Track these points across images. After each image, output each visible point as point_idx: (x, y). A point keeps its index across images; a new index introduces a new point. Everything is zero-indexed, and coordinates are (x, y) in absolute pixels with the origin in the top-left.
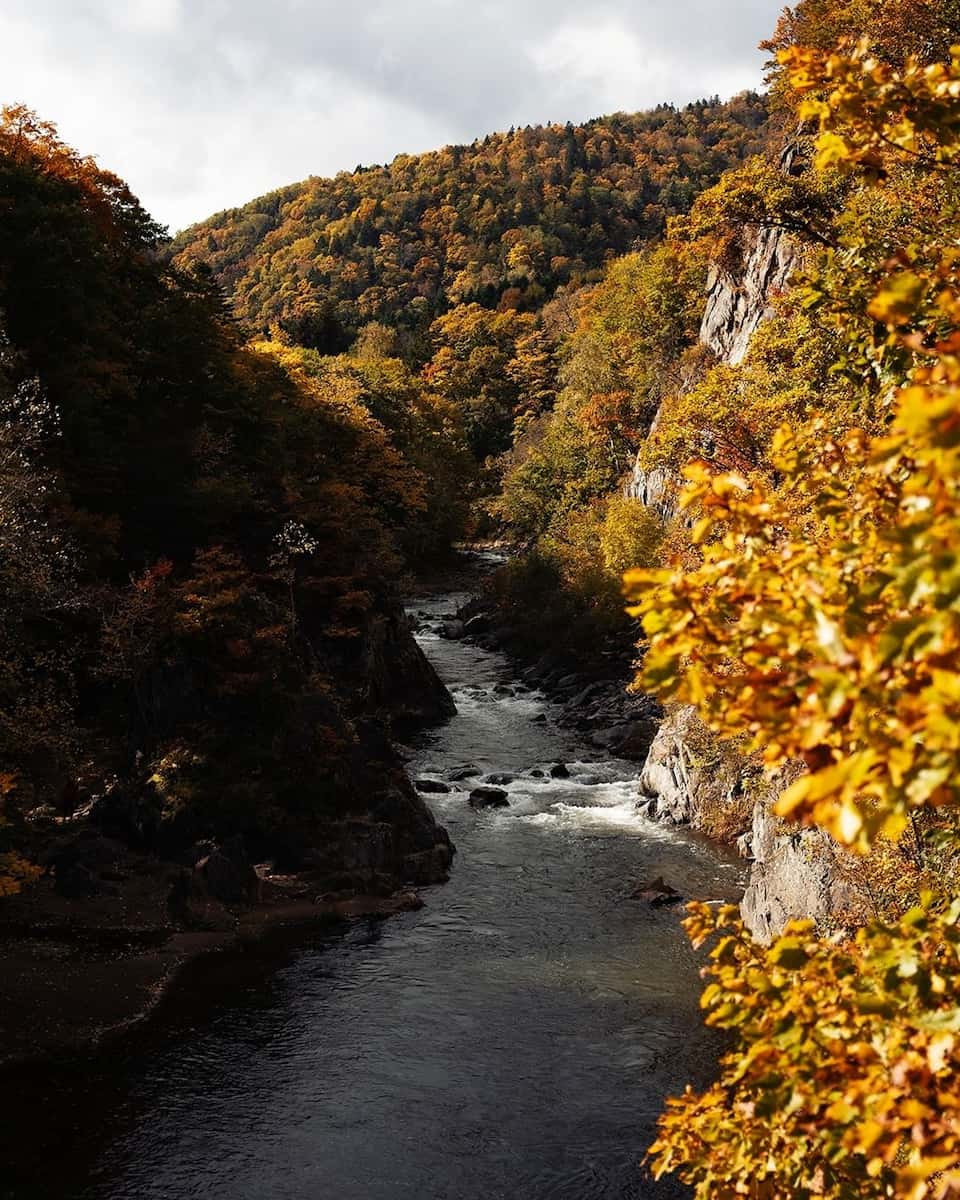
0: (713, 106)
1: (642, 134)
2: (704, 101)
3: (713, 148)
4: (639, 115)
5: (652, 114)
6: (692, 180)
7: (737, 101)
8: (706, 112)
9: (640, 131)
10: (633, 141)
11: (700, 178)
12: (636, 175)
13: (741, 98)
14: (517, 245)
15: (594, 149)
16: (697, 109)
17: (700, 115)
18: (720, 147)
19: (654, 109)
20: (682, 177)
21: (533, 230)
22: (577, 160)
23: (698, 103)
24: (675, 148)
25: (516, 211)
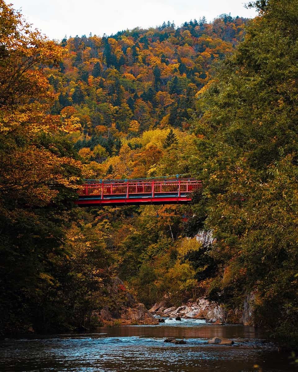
0: (201, 24)
1: (154, 43)
2: (196, 21)
3: (202, 54)
4: (151, 29)
5: (159, 29)
6: (188, 77)
7: (217, 21)
8: (197, 28)
9: (153, 41)
10: (148, 48)
11: (194, 75)
12: (151, 71)
13: (220, 20)
14: (72, 117)
15: (122, 53)
16: (191, 27)
17: (192, 31)
18: (207, 53)
19: (161, 26)
20: (181, 74)
21: (82, 108)
22: (111, 60)
23: (191, 22)
24: (176, 54)
25: (71, 93)
